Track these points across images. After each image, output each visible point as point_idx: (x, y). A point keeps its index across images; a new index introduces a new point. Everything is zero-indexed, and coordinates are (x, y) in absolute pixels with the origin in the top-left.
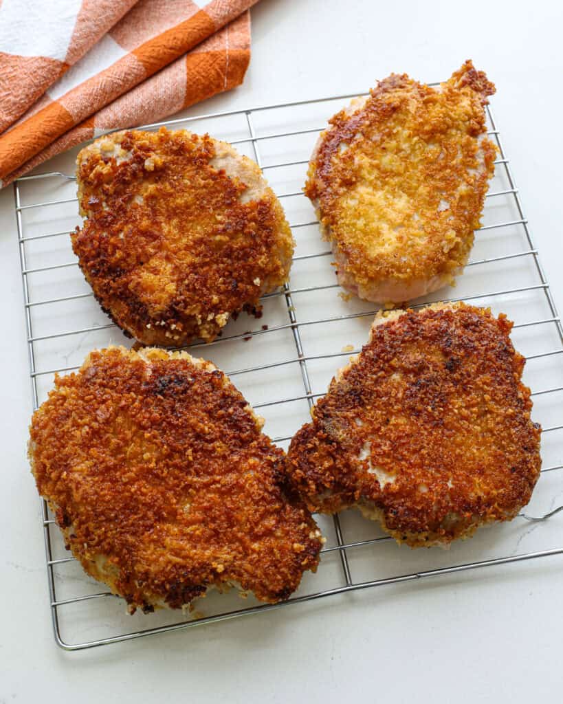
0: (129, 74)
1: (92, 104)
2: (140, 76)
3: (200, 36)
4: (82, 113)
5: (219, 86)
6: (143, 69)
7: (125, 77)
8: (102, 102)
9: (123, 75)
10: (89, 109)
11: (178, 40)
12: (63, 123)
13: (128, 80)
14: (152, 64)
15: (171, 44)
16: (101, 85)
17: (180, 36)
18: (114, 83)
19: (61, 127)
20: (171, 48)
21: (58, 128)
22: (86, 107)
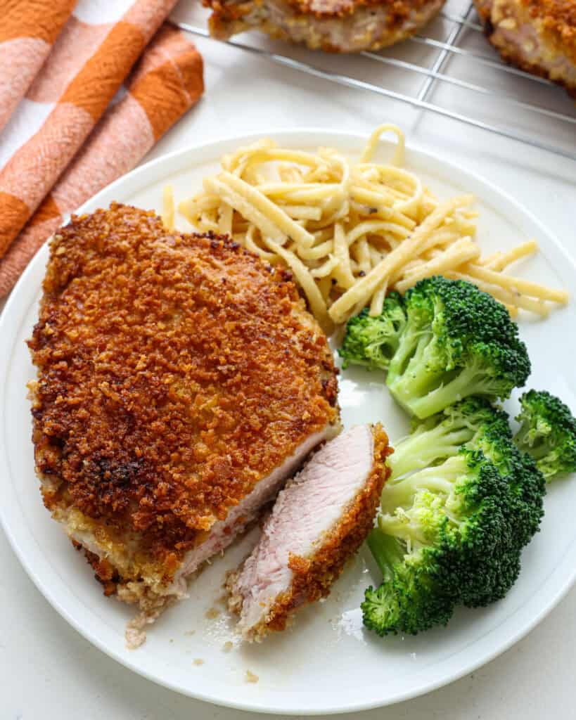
0: (74, 127)
1: (44, 179)
2: (87, 124)
3: (132, 51)
4: (34, 194)
5: (183, 104)
6: (87, 115)
7: (69, 132)
8: (55, 172)
9: (66, 130)
10: (42, 185)
11: (110, 64)
12: (15, 212)
13: (74, 134)
14: (95, 105)
15: (105, 72)
16: (45, 151)
17: (111, 60)
18: (59, 144)
19: (14, 218)
20: (107, 78)
21: (12, 221)
22: (37, 184)
